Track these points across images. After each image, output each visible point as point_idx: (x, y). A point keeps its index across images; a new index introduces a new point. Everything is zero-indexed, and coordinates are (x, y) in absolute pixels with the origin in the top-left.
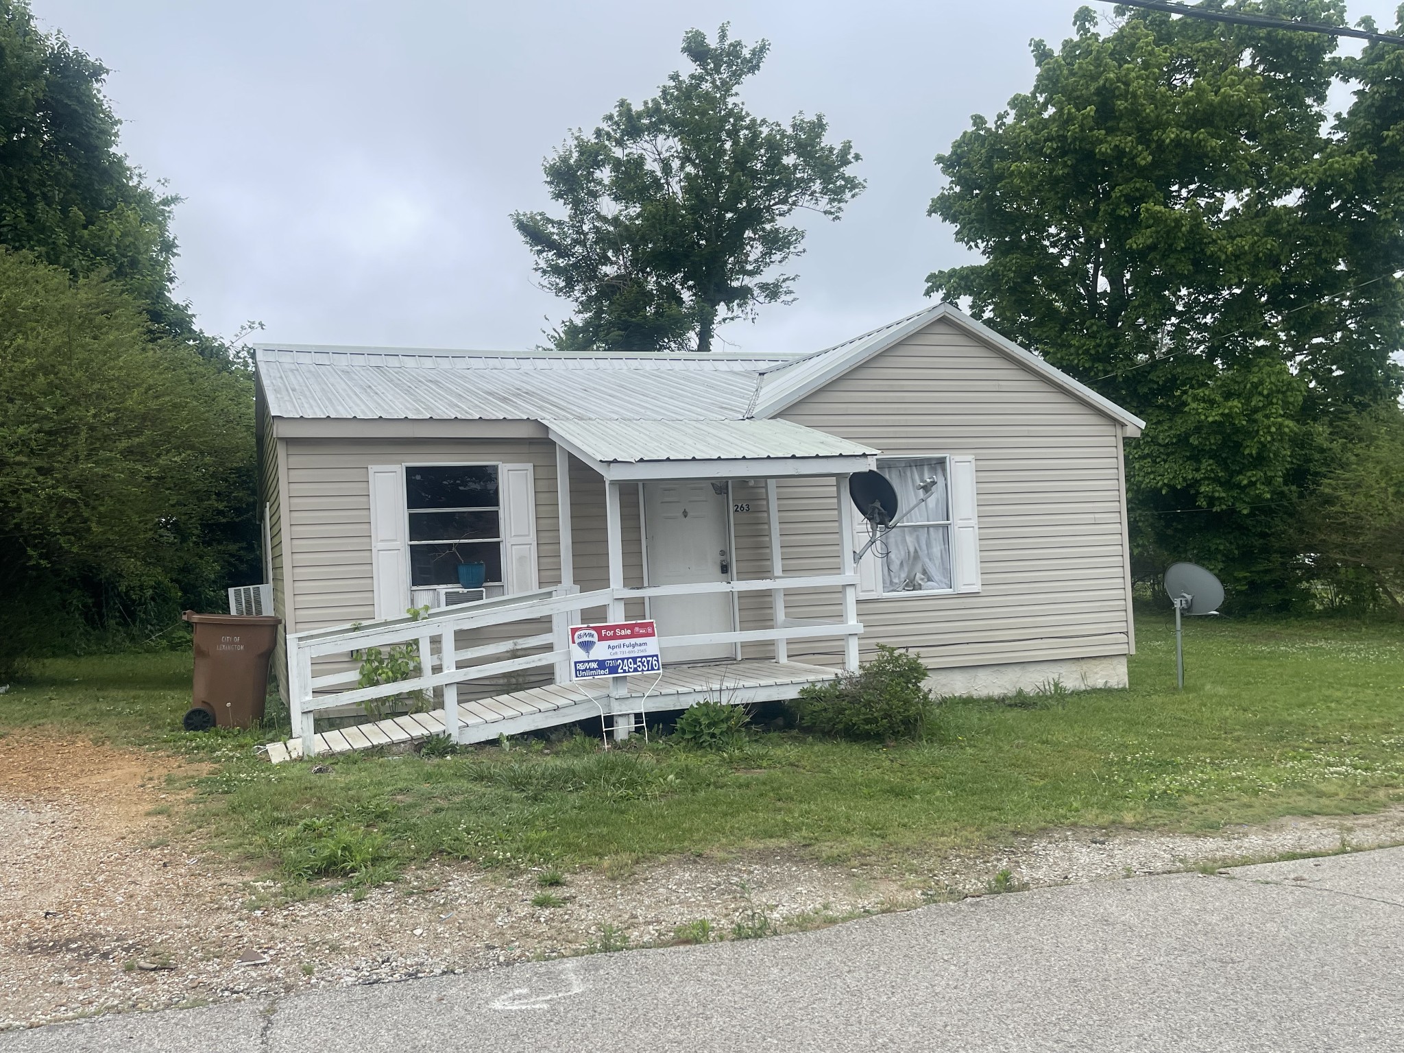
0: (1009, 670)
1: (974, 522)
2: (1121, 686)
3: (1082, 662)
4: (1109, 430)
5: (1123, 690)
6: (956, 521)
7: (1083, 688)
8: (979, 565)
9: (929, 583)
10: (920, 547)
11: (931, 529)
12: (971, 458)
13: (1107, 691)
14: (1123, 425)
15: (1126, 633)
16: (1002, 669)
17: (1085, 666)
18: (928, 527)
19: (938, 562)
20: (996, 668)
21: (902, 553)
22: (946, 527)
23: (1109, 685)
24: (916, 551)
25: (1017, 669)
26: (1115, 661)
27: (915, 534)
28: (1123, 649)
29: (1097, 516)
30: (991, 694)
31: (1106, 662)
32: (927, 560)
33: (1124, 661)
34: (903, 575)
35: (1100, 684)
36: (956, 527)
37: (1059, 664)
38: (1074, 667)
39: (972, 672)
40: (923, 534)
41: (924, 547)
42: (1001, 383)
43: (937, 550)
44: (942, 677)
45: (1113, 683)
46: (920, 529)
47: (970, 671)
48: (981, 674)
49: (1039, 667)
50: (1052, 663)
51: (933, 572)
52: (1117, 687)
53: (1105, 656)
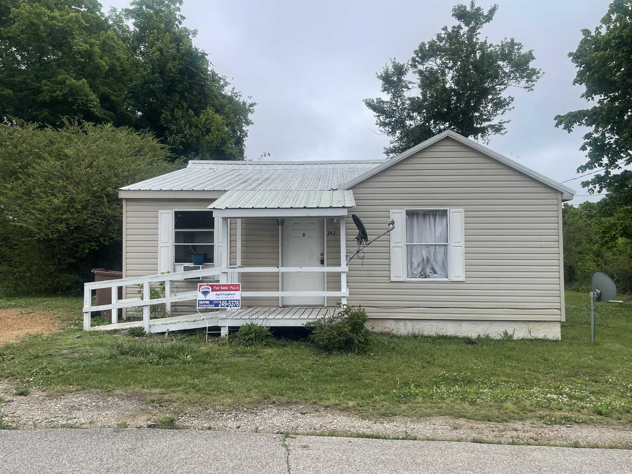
0: (482, 324)
1: (463, 244)
2: (555, 339)
3: (530, 324)
4: (554, 195)
5: (556, 341)
6: (452, 243)
7: (530, 337)
8: (464, 267)
9: (434, 275)
10: (430, 255)
11: (437, 247)
12: (462, 210)
13: (544, 341)
14: (562, 193)
15: (560, 309)
16: (478, 323)
17: (531, 325)
18: (435, 245)
19: (440, 265)
20: (474, 322)
21: (420, 258)
22: (446, 246)
23: (547, 337)
24: (428, 259)
25: (487, 324)
26: (552, 325)
27: (428, 249)
28: (558, 318)
29: (542, 243)
30: (469, 336)
31: (545, 325)
32: (434, 263)
33: (559, 325)
34: (420, 270)
35: (541, 336)
36: (451, 246)
37: (515, 323)
38: (524, 325)
39: (459, 323)
40: (432, 250)
41: (432, 256)
42: (483, 170)
43: (440, 258)
44: (441, 324)
45: (550, 336)
46: (431, 247)
47: (457, 322)
48: (464, 324)
49: (501, 324)
50: (510, 322)
51: (437, 269)
52: (552, 339)
53: (545, 321)
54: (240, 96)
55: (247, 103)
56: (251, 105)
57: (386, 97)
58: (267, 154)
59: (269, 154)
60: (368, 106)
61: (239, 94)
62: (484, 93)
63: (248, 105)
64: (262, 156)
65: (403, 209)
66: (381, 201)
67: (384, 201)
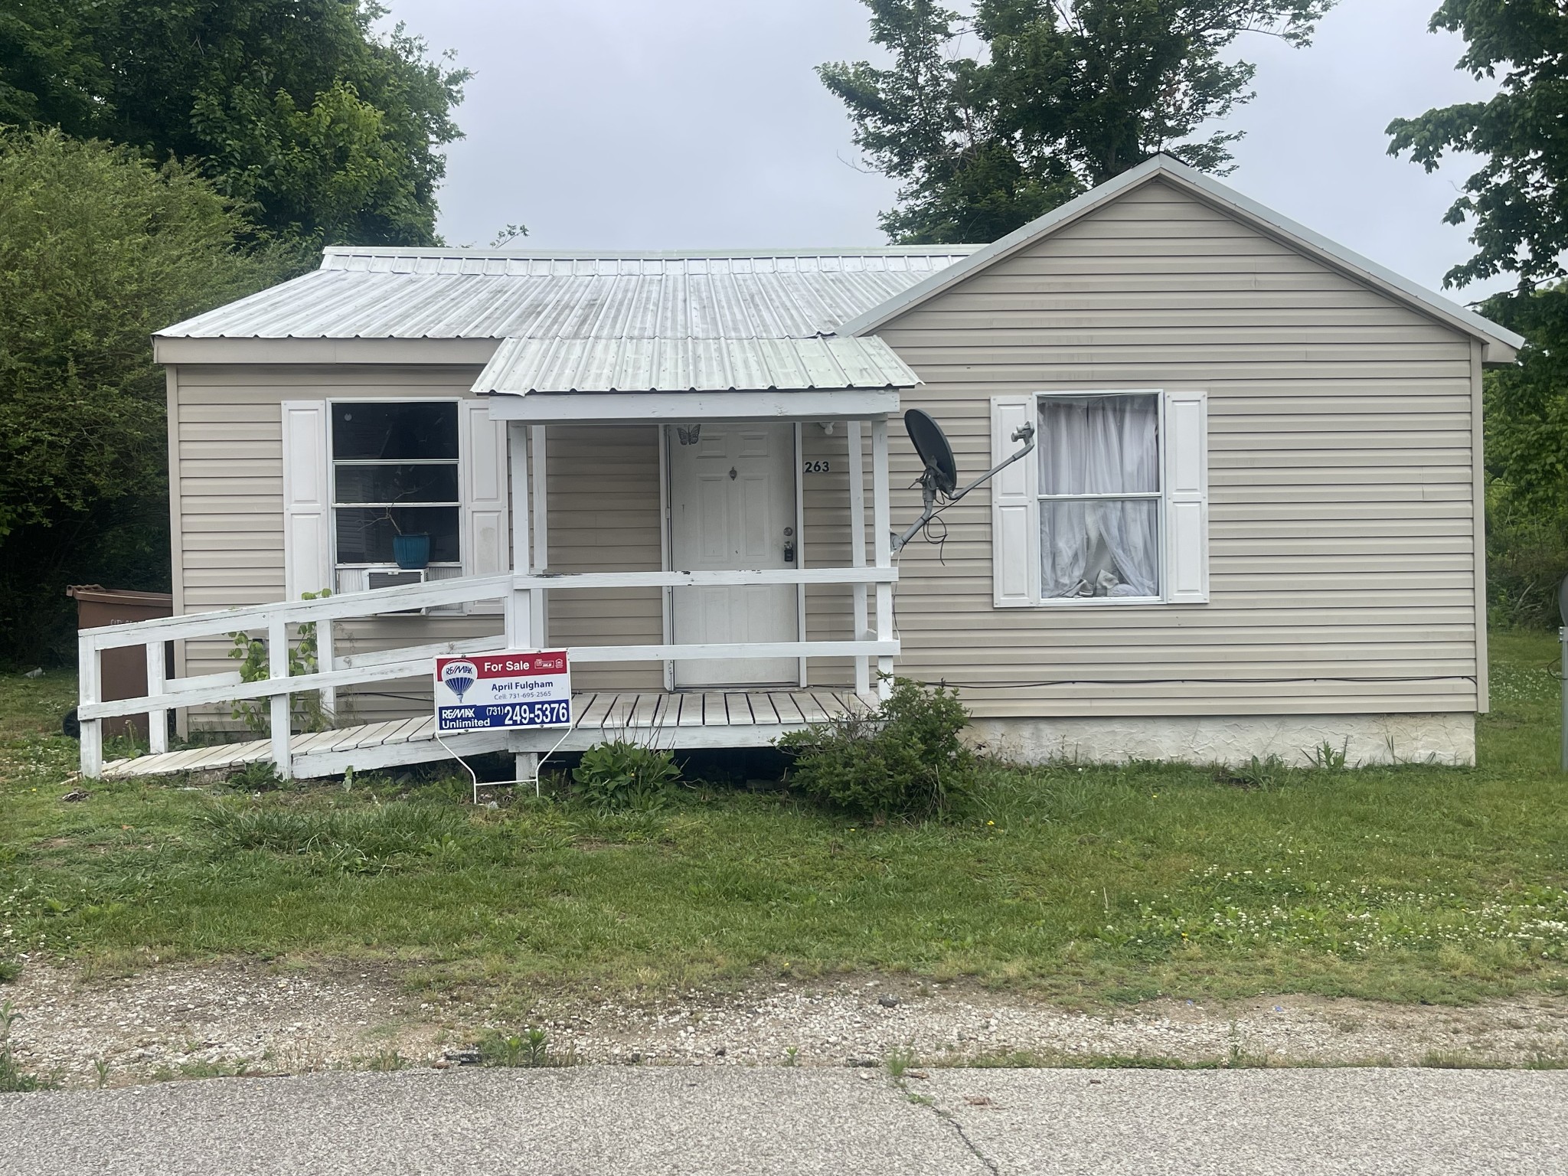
0: (1257, 725)
1: (1202, 494)
2: (1459, 763)
3: (1390, 722)
4: (1459, 350)
5: (1464, 769)
6: (1171, 493)
7: (1391, 761)
8: (1207, 561)
9: (1121, 586)
10: (1107, 530)
11: (1129, 506)
12: (1201, 395)
13: (1431, 770)
14: (1483, 344)
15: (1474, 679)
16: (1244, 723)
17: (1393, 727)
18: (1123, 500)
19: (1139, 555)
20: (1232, 722)
21: (1078, 537)
22: (1155, 501)
23: (1437, 760)
24: (1101, 542)
25: (1271, 725)
26: (1451, 723)
27: (1102, 510)
28: (1467, 703)
29: (1427, 489)
30: (1221, 761)
31: (1433, 724)
32: (1120, 552)
33: (1470, 723)
34: (1077, 573)
35: (1421, 755)
36: (1169, 502)
37: (1349, 721)
38: (1375, 727)
39: (1191, 726)
40: (1114, 513)
41: (1115, 532)
42: (1259, 277)
43: (1137, 535)
44: (1138, 731)
45: (1446, 757)
46: (1111, 504)
47: (1186, 722)
48: (1207, 730)
49: (1310, 724)
50: (1334, 719)
51: (1128, 570)
52: (1451, 763)
53: (1433, 714)
54: (420, 48)
55: (442, 72)
56: (455, 79)
57: (886, 59)
58: (518, 231)
59: (524, 230)
60: (829, 86)
61: (417, 43)
62: (1171, 50)
63: (443, 77)
64: (501, 235)
65: (1031, 392)
66: (964, 369)
67: (973, 369)
